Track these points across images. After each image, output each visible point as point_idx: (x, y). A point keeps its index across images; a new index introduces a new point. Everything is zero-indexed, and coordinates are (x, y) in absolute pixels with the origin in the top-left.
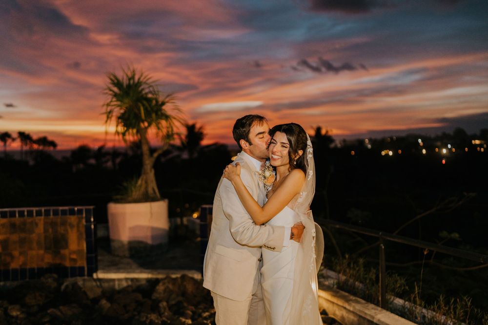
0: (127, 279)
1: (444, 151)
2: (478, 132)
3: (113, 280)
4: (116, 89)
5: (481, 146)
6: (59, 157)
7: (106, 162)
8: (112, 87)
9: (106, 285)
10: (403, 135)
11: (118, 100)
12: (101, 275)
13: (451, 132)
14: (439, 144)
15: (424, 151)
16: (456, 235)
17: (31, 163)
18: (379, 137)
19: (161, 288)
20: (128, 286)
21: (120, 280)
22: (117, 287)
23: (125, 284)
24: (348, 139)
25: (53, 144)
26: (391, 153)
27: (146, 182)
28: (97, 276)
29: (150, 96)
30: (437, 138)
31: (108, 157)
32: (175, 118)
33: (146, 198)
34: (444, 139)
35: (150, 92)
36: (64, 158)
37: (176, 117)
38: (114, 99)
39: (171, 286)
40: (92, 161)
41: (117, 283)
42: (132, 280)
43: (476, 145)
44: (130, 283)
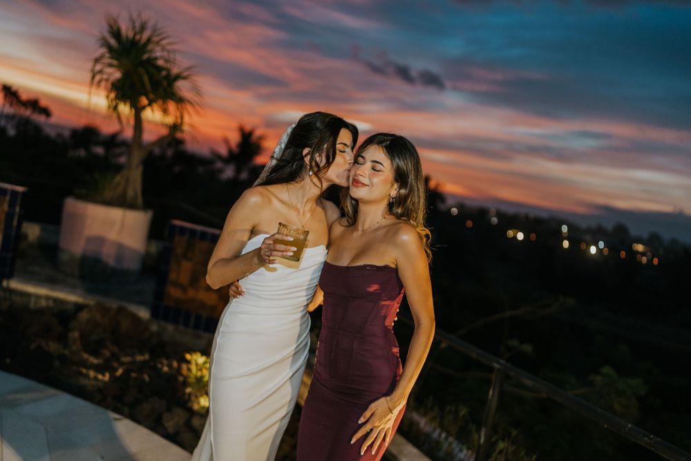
0: (48, 298)
1: (593, 250)
2: (645, 235)
3: (28, 295)
4: (113, 42)
5: (643, 254)
6: (52, 133)
7: (120, 155)
8: (108, 36)
9: (17, 299)
10: (544, 215)
11: (112, 58)
12: (15, 284)
13: (609, 226)
14: (588, 238)
15: (566, 244)
16: (528, 348)
17: (11, 132)
18: (511, 211)
19: (84, 316)
20: (48, 308)
21: (38, 297)
22: (32, 305)
23: (43, 303)
24: (468, 203)
25: (46, 112)
26: (520, 236)
27: (127, 180)
28: (8, 284)
29: (160, 63)
30: (589, 231)
31: (123, 149)
32: (190, 103)
33: (122, 202)
34: (597, 234)
35: (162, 58)
36: (59, 135)
37: (192, 101)
38: (107, 55)
39: (98, 317)
40: (99, 150)
41: (33, 300)
42: (56, 300)
43: (638, 252)
44: (51, 303)
